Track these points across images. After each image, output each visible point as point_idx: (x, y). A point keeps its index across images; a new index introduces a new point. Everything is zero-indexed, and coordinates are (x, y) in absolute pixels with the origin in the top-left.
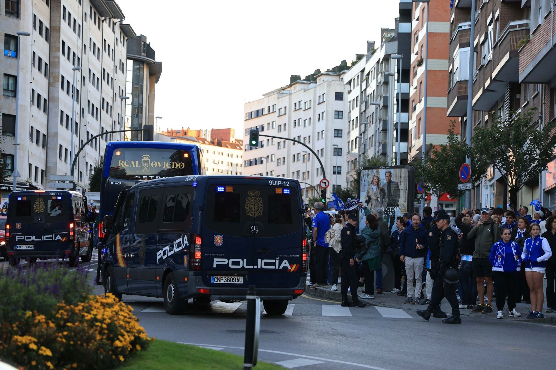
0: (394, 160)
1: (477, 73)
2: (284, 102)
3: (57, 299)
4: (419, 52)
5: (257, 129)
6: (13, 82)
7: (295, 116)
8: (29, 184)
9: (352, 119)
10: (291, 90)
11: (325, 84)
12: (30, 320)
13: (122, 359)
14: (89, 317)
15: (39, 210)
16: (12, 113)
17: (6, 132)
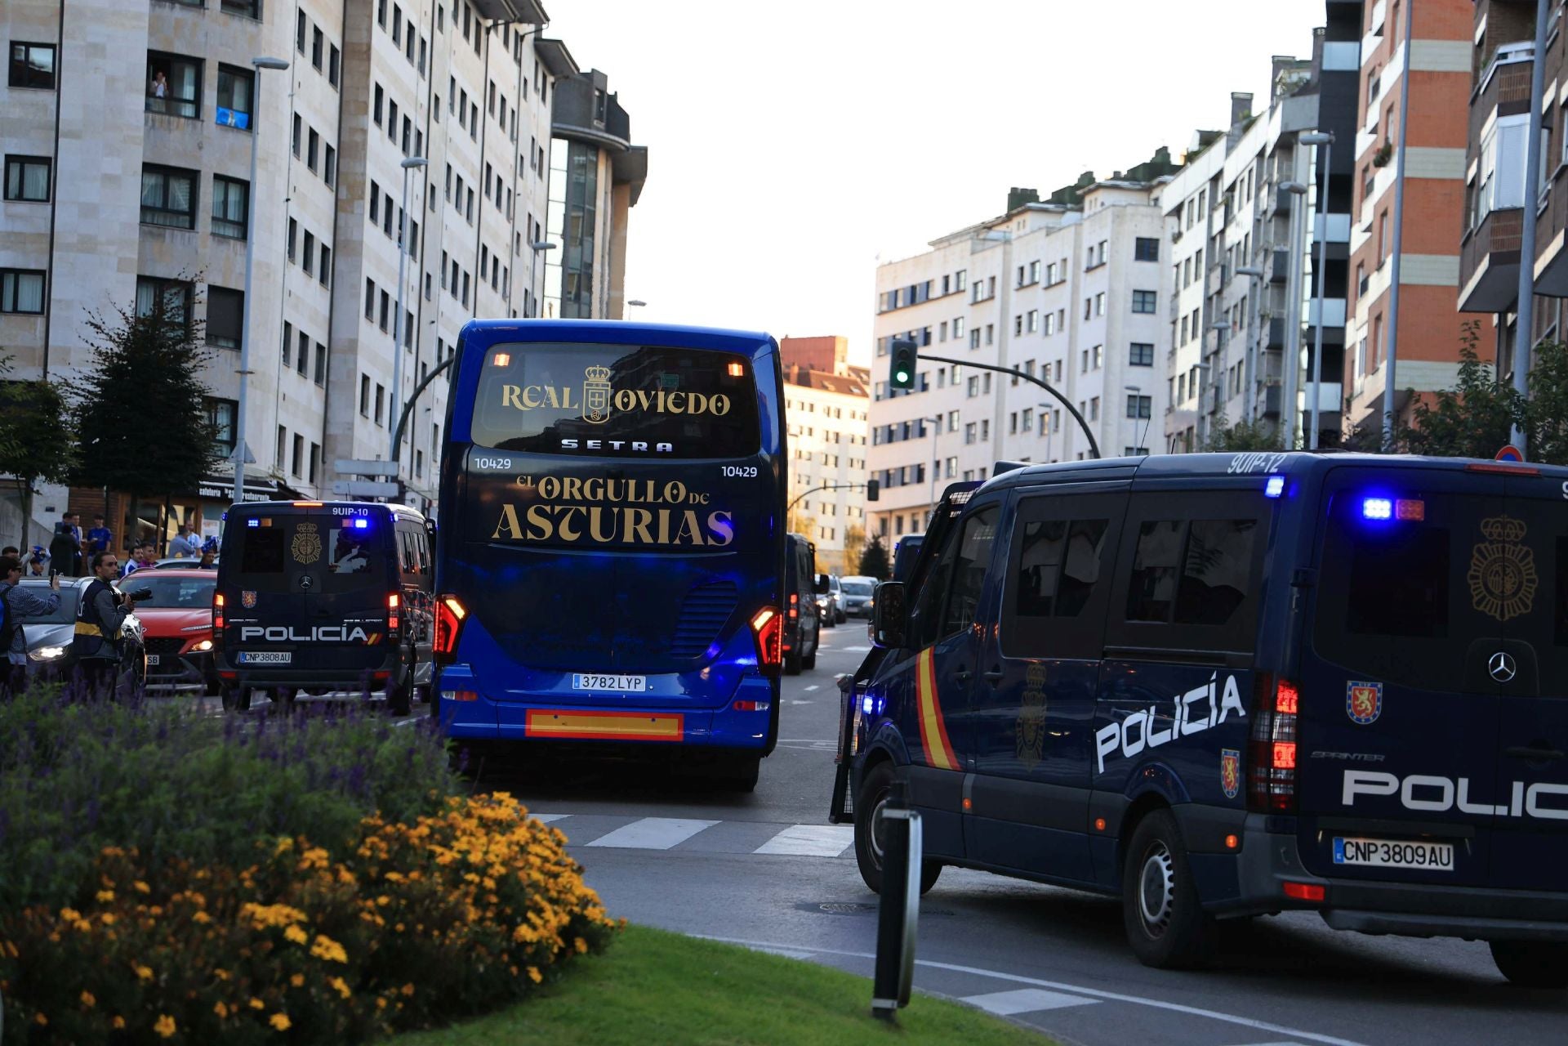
0: (1301, 433)
1: (1549, 187)
2: (990, 263)
3: (360, 806)
4: (1379, 126)
5: (911, 338)
6: (237, 199)
7: (1020, 303)
8: (278, 482)
9: (1181, 315)
10: (1009, 230)
11: (1108, 215)
12: (287, 862)
13: (536, 975)
14: (447, 857)
15: (306, 555)
16: (233, 285)
17: (217, 337)
